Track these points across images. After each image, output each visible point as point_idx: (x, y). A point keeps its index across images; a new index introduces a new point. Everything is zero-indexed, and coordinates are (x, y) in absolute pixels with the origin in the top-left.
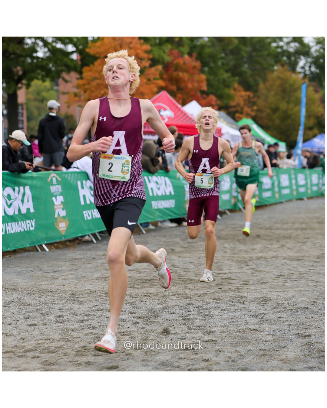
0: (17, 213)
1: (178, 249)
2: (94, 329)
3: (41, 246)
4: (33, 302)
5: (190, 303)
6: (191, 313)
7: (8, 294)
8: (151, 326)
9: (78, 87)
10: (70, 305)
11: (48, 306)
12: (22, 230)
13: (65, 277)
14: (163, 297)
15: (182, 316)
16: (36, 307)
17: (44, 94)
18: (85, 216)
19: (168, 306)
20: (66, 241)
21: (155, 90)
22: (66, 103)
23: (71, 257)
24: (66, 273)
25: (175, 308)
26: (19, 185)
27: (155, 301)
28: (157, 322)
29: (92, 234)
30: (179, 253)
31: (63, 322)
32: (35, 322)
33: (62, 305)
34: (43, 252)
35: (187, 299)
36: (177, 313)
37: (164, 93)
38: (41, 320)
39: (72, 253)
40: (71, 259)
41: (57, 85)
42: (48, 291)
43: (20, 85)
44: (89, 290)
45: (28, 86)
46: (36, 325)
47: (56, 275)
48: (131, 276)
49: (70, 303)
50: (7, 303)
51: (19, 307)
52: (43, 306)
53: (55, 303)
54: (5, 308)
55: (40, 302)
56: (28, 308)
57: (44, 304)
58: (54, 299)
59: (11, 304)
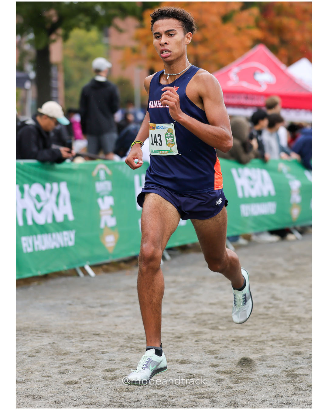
0: (50, 220)
1: (280, 273)
2: (159, 389)
3: (83, 269)
4: (72, 349)
5: (298, 352)
6: (299, 366)
7: (35, 337)
8: (241, 384)
9: (138, 38)
10: (125, 354)
11: (93, 355)
12: (58, 246)
13: (118, 314)
14: (259, 343)
15: (287, 370)
16: (76, 357)
17: (89, 49)
19: (266, 356)
20: (119, 262)
21: (249, 43)
24: (119, 308)
25: (276, 359)
26: (52, 180)
27: (247, 348)
28: (250, 379)
30: (282, 278)
31: (115, 378)
32: (75, 379)
33: (114, 355)
34: (87, 278)
35: (294, 347)
36: (279, 366)
37: (261, 49)
38: (83, 376)
41: (107, 35)
42: (94, 334)
43: (53, 37)
45: (66, 37)
46: (76, 383)
47: (105, 310)
49: (125, 350)
50: (35, 351)
51: (52, 356)
52: (86, 356)
53: (104, 351)
54: (32, 358)
55: (81, 350)
56: (65, 358)
57: (88, 352)
58: (101, 346)
59: (40, 352)
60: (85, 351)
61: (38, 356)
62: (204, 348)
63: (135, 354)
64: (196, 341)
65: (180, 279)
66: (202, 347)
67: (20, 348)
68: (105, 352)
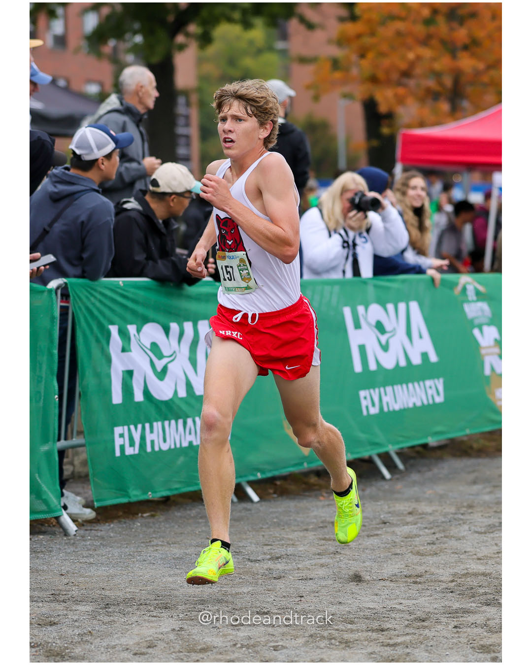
4: (217, 642)
7: (147, 618)
9: (342, 41)
10: (318, 651)
11: (257, 652)
13: (304, 574)
17: (248, 62)
18: (364, 403)
20: (307, 474)
22: (308, 87)
23: (321, 517)
24: (307, 563)
26: (181, 317)
29: (380, 456)
34: (244, 505)
39: (323, 507)
40: (321, 525)
41: (284, 36)
43: (180, 39)
44: (369, 608)
45: (205, 39)
47: (280, 566)
48: (488, 571)
49: (317, 644)
50: (145, 644)
51: (178, 654)
52: (243, 654)
53: (277, 644)
54: (140, 657)
55: (234, 643)
56: (203, 658)
57: (248, 647)
58: (274, 635)
59: (156, 646)
60: (241, 644)
61: (151, 654)
62: (470, 642)
63: (337, 652)
64: (455, 627)
65: (424, 508)
66: (467, 638)
67: (118, 638)
68: (280, 647)
